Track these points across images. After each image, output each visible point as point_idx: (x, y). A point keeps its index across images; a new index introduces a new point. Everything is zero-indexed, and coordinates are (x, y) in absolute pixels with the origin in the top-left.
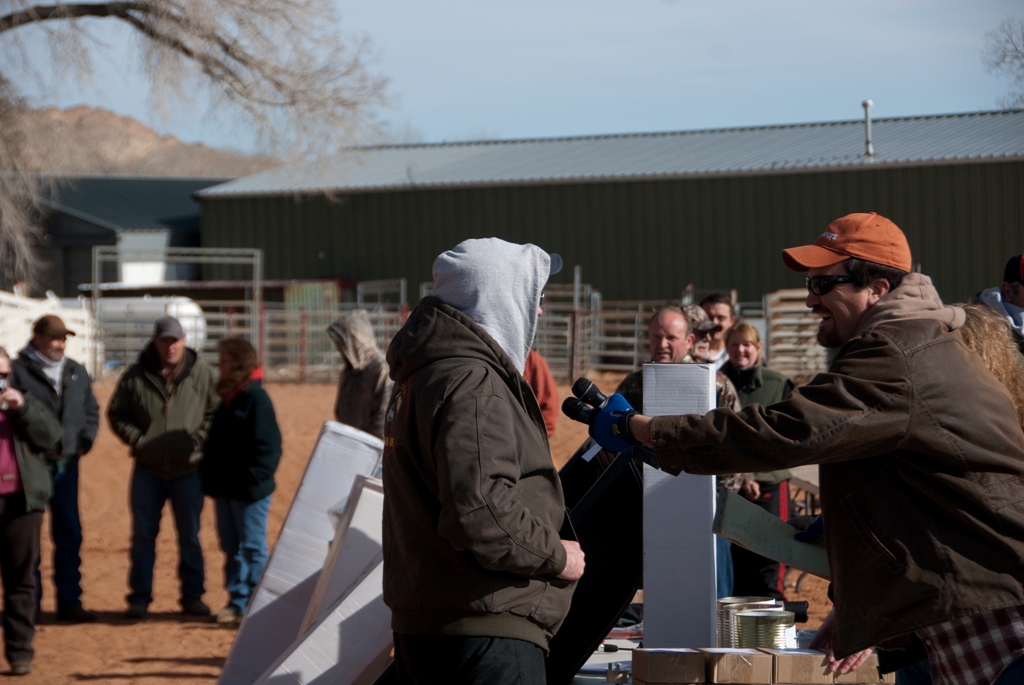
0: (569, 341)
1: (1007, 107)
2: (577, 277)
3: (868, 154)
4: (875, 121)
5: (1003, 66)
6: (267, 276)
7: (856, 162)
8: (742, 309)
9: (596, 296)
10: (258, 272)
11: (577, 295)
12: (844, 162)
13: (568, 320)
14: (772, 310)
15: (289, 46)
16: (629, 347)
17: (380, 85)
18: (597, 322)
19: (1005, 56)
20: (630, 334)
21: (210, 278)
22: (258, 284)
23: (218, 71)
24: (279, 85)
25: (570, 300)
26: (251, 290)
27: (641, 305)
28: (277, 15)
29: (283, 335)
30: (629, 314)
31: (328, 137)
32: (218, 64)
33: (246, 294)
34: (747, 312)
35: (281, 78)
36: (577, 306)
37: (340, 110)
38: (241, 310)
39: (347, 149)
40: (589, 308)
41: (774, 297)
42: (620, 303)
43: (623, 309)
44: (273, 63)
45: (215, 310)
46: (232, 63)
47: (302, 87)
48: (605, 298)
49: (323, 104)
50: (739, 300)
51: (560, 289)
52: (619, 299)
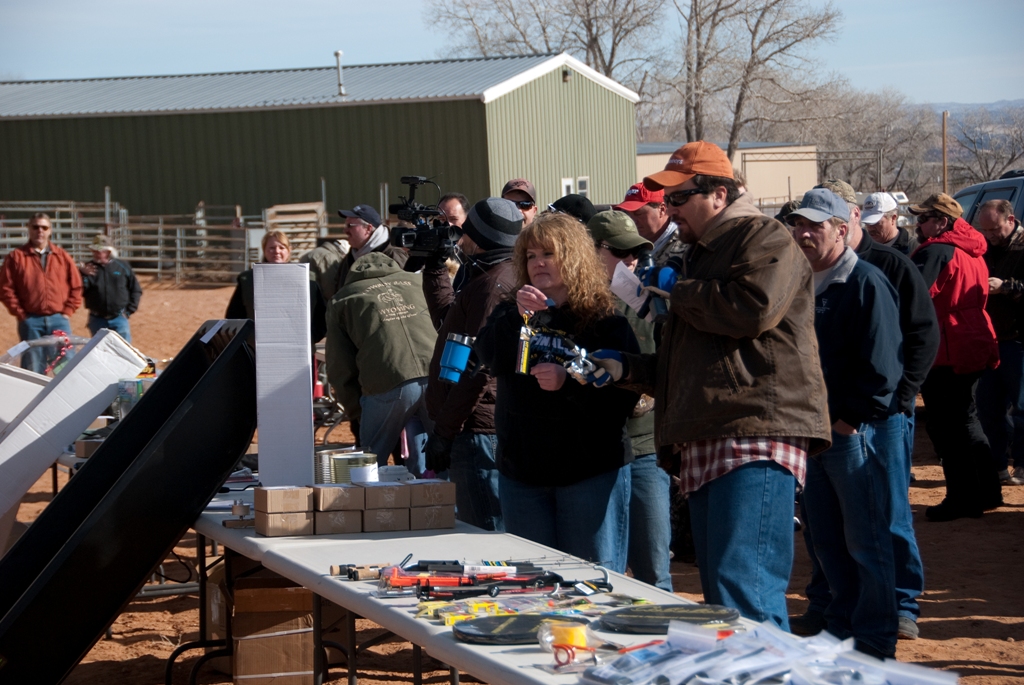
1: (444, 57)
2: (108, 196)
3: (341, 94)
4: (344, 68)
7: (332, 101)
8: (246, 220)
9: (123, 212)
11: (108, 210)
12: (322, 101)
14: (271, 222)
16: (155, 253)
18: (125, 233)
19: (440, 16)
20: (155, 243)
25: (102, 215)
27: (161, 219)
30: (152, 226)
34: (250, 223)
36: (108, 220)
40: (118, 221)
41: (271, 211)
42: (143, 217)
43: (146, 222)
48: (130, 213)
50: (243, 214)
51: (93, 206)
52: (142, 214)
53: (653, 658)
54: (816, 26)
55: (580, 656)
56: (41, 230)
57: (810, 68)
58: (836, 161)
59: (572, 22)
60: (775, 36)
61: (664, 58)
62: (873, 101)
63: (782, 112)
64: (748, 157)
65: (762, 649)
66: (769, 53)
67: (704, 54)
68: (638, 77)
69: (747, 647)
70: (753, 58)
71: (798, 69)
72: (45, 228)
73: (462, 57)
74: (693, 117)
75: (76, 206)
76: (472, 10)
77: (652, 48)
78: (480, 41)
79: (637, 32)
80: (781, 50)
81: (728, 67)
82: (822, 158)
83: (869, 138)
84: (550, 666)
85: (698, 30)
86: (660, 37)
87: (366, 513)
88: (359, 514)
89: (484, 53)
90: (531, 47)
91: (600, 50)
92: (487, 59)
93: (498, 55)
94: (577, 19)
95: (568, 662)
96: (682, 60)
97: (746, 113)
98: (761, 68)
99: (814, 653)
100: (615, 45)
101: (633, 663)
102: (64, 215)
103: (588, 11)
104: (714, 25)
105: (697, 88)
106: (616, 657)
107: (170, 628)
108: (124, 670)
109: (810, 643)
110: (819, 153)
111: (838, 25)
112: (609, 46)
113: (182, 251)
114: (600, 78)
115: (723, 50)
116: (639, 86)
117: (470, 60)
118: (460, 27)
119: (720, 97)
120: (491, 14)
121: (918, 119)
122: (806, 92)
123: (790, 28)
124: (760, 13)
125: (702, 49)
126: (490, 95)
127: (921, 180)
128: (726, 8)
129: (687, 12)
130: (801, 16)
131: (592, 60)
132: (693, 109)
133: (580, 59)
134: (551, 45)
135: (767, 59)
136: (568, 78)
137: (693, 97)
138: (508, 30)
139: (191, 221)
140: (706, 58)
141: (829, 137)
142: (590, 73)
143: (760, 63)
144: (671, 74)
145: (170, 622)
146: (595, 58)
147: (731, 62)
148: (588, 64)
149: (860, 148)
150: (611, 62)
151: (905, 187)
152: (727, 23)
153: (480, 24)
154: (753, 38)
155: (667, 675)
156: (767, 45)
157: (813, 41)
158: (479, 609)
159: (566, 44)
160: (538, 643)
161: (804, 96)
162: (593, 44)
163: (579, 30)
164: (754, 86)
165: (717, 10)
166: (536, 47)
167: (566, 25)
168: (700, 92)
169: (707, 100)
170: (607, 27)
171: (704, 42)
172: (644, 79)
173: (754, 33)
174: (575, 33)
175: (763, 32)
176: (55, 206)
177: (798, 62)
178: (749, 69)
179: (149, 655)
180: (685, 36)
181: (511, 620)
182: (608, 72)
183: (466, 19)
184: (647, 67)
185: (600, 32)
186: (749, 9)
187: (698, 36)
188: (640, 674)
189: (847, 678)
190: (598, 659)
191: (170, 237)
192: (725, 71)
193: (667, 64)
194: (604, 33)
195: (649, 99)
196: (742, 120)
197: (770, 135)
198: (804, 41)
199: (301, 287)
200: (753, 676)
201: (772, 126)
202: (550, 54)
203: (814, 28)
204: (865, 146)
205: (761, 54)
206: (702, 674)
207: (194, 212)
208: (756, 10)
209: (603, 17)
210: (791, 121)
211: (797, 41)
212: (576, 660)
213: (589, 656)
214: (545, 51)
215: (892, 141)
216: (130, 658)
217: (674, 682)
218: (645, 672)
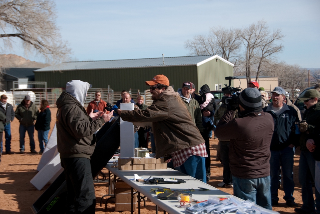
0: (107, 99)
1: (188, 56)
2: (109, 87)
3: (163, 64)
4: (165, 58)
6: (48, 87)
7: (161, 65)
8: (141, 93)
9: (113, 91)
10: (46, 86)
11: (109, 90)
12: (159, 65)
13: (107, 95)
14: (146, 93)
15: (52, 42)
17: (70, 50)
18: (113, 96)
19: (188, 46)
21: (37, 88)
22: (46, 88)
23: (38, 47)
24: (50, 50)
25: (107, 91)
26: (45, 90)
28: (49, 36)
29: (51, 98)
30: (119, 94)
31: (60, 60)
32: (38, 46)
33: (44, 90)
34: (141, 94)
35: (50, 49)
36: (109, 93)
37: (62, 55)
38: (43, 94)
39: (63, 62)
40: (111, 93)
41: (146, 91)
42: (117, 92)
43: (118, 93)
44: (49, 46)
45: (38, 94)
46: (40, 46)
47: (54, 50)
48: (114, 91)
49: (59, 54)
50: (140, 91)
51: (106, 89)
52: (117, 91)
53: (203, 205)
54: (278, 49)
55: (187, 204)
56: (98, 96)
57: (276, 59)
58: (283, 81)
59: (219, 48)
60: (268, 51)
61: (241, 56)
62: (292, 67)
63: (269, 69)
64: (260, 80)
65: (232, 204)
66: (266, 55)
67: (250, 55)
68: (235, 61)
69: (228, 203)
70: (262, 56)
71: (273, 59)
72: (99, 95)
73: (193, 55)
74: (248, 70)
75: (102, 89)
76: (195, 45)
77: (238, 54)
78: (197, 52)
79: (235, 50)
80: (269, 55)
81: (256, 59)
82: (280, 80)
83: (291, 76)
84: (179, 206)
85: (249, 50)
86: (240, 51)
90: (209, 53)
91: (226, 54)
92: (198, 56)
93: (201, 55)
94: (220, 47)
95: (183, 205)
96: (245, 57)
98: (264, 59)
99: (245, 205)
100: (229, 53)
101: (199, 206)
103: (223, 45)
104: (253, 49)
106: (195, 204)
109: (244, 202)
110: (279, 79)
111: (283, 49)
112: (228, 53)
114: (226, 61)
115: (255, 55)
116: (235, 63)
117: (194, 56)
118: (193, 48)
119: (255, 65)
120: (200, 46)
121: (303, 72)
122: (275, 65)
123: (271, 50)
124: (264, 46)
125: (250, 54)
126: (198, 64)
127: (304, 86)
128: (256, 45)
129: (247, 45)
130: (274, 47)
131: (224, 56)
132: (248, 68)
133: (221, 56)
134: (214, 53)
135: (266, 57)
136: (217, 61)
137: (248, 66)
138: (204, 49)
140: (251, 56)
141: (281, 75)
142: (223, 60)
143: (264, 57)
144: (243, 60)
145: (105, 189)
146: (225, 57)
147: (257, 57)
148: (223, 58)
149: (289, 78)
150: (228, 57)
151: (300, 88)
152: (256, 48)
153: (197, 48)
154: (263, 52)
155: (207, 210)
156: (266, 53)
157: (277, 53)
158: (166, 190)
159: (218, 53)
160: (177, 200)
161: (275, 66)
162: (224, 52)
163: (221, 49)
164: (262, 63)
165: (254, 45)
166: (210, 53)
167: (218, 48)
168: (249, 64)
169: (251, 66)
170: (227, 49)
171: (250, 53)
172: (236, 61)
173: (263, 51)
174: (220, 50)
175: (265, 50)
176: (97, 89)
177: (273, 57)
178: (261, 59)
179: (98, 197)
180: (246, 51)
181: (173, 194)
182: (227, 59)
183: (194, 47)
184: (237, 58)
186: (262, 45)
187: (249, 51)
189: (252, 212)
190: (191, 205)
193: (242, 58)
195: (237, 66)
196: (260, 70)
197: (267, 75)
198: (275, 53)
200: (229, 210)
201: (267, 73)
202: (214, 55)
203: (277, 50)
204: (290, 78)
206: (216, 210)
208: (263, 45)
209: (226, 47)
210: (271, 71)
211: (273, 53)
212: (185, 205)
213: (189, 204)
214: (212, 54)
215: (297, 77)
217: (208, 212)
218: (201, 209)
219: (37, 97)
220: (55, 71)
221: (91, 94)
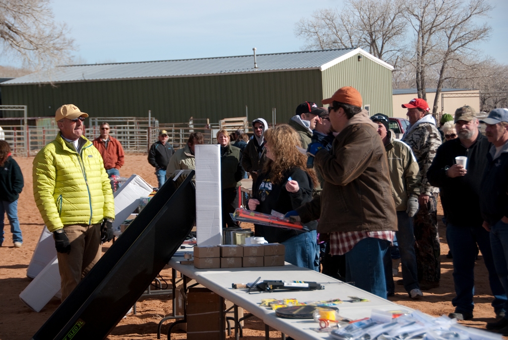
0: (147, 138)
1: (303, 50)
2: (150, 114)
3: (255, 67)
4: (257, 55)
5: (301, 35)
6: (29, 116)
7: (251, 70)
8: (211, 125)
9: (157, 121)
10: (26, 114)
11: (150, 121)
12: (247, 71)
13: (146, 131)
14: (222, 126)
15: (35, 27)
17: (71, 42)
19: (302, 31)
21: (6, 117)
22: (26, 118)
23: (7, 37)
24: (31, 42)
25: (147, 123)
26: (23, 121)
27: (174, 125)
28: (29, 15)
29: (36, 138)
30: (170, 128)
31: (51, 62)
32: (6, 34)
33: (21, 122)
34: (213, 127)
35: (32, 39)
36: (150, 125)
37: (56, 51)
38: (19, 129)
39: (57, 67)
40: (154, 126)
41: (223, 121)
43: (167, 126)
44: (29, 33)
45: (9, 129)
46: (12, 33)
47: (40, 43)
48: (159, 123)
49: (48, 49)
50: (210, 123)
51: (143, 119)
52: (165, 123)
53: (363, 326)
54: (480, 34)
55: (331, 325)
56: (105, 130)
57: (476, 54)
58: (489, 97)
59: (363, 33)
60: (460, 39)
61: (406, 49)
63: (463, 74)
64: (445, 96)
65: (414, 322)
66: (457, 47)
67: (425, 47)
68: (394, 58)
69: (407, 321)
70: (449, 49)
71: (470, 54)
72: (107, 129)
73: (312, 50)
74: (420, 76)
75: (136, 119)
76: (317, 28)
77: (401, 45)
78: (320, 42)
79: (394, 37)
80: (462, 46)
81: (437, 54)
82: (483, 96)
83: (505, 86)
84: (317, 329)
85: (423, 36)
86: (404, 40)
87: (244, 258)
88: (241, 259)
89: (322, 48)
90: (344, 45)
91: (376, 46)
92: (323, 51)
93: (329, 49)
94: (366, 32)
95: (325, 327)
96: (415, 51)
97: (445, 75)
98: (452, 54)
99: (438, 324)
100: (383, 44)
101: (354, 328)
102: (131, 123)
103: (371, 28)
104: (431, 34)
105: (422, 63)
106: (347, 325)
107: (162, 310)
108: (140, 328)
109: (437, 320)
110: (481, 94)
111: (490, 34)
112: (381, 45)
113: (182, 140)
114: (376, 59)
115: (434, 46)
116: (394, 62)
117: (315, 51)
118: (311, 36)
119: (433, 67)
120: (325, 30)
122: (474, 65)
123: (466, 35)
124: (452, 28)
125: (424, 46)
126: (324, 68)
128: (436, 26)
129: (418, 28)
130: (472, 29)
131: (372, 51)
132: (420, 73)
133: (367, 51)
134: (353, 44)
135: (455, 50)
136: (361, 59)
137: (420, 68)
138: (333, 37)
139: (187, 126)
140: (426, 49)
141: (486, 86)
142: (371, 57)
143: (452, 51)
144: (410, 57)
145: (162, 307)
146: (374, 50)
147: (438, 51)
148: (371, 53)
149: (501, 91)
150: (381, 52)
152: (437, 33)
153: (320, 35)
154: (449, 40)
155: (369, 334)
156: (456, 43)
157: (478, 41)
158: (289, 302)
159: (361, 44)
160: (313, 318)
161: (473, 67)
162: (373, 42)
163: (366, 37)
164: (449, 62)
165: (432, 27)
166: (346, 45)
167: (361, 35)
168: (423, 65)
169: (427, 69)
170: (380, 35)
171: (425, 42)
172: (397, 59)
173: (449, 38)
174: (365, 39)
175: (453, 37)
176: (127, 119)
177: (470, 51)
178: (447, 54)
179: (152, 322)
180: (417, 39)
181: (303, 308)
182: (380, 56)
183: (314, 33)
184: (398, 54)
185: (377, 38)
186: (447, 27)
187: (423, 39)
188: (357, 333)
189: (452, 336)
190: (339, 326)
191: (177, 133)
192: (435, 56)
193: (408, 52)
194: (378, 38)
195: (399, 68)
196: (444, 77)
197: (457, 85)
198: (473, 41)
199: (216, 155)
200: (409, 335)
201: (458, 81)
202: (353, 48)
203: (478, 35)
204: (503, 90)
205: (453, 47)
206: (386, 333)
207: (188, 122)
208: (450, 27)
209: (378, 31)
210: (467, 78)
211: (470, 41)
212: (329, 326)
213: (335, 324)
214: (351, 47)
216: (143, 323)
217: (372, 337)
218: (359, 332)
219: (8, 136)
220: (42, 84)
221: (115, 128)
